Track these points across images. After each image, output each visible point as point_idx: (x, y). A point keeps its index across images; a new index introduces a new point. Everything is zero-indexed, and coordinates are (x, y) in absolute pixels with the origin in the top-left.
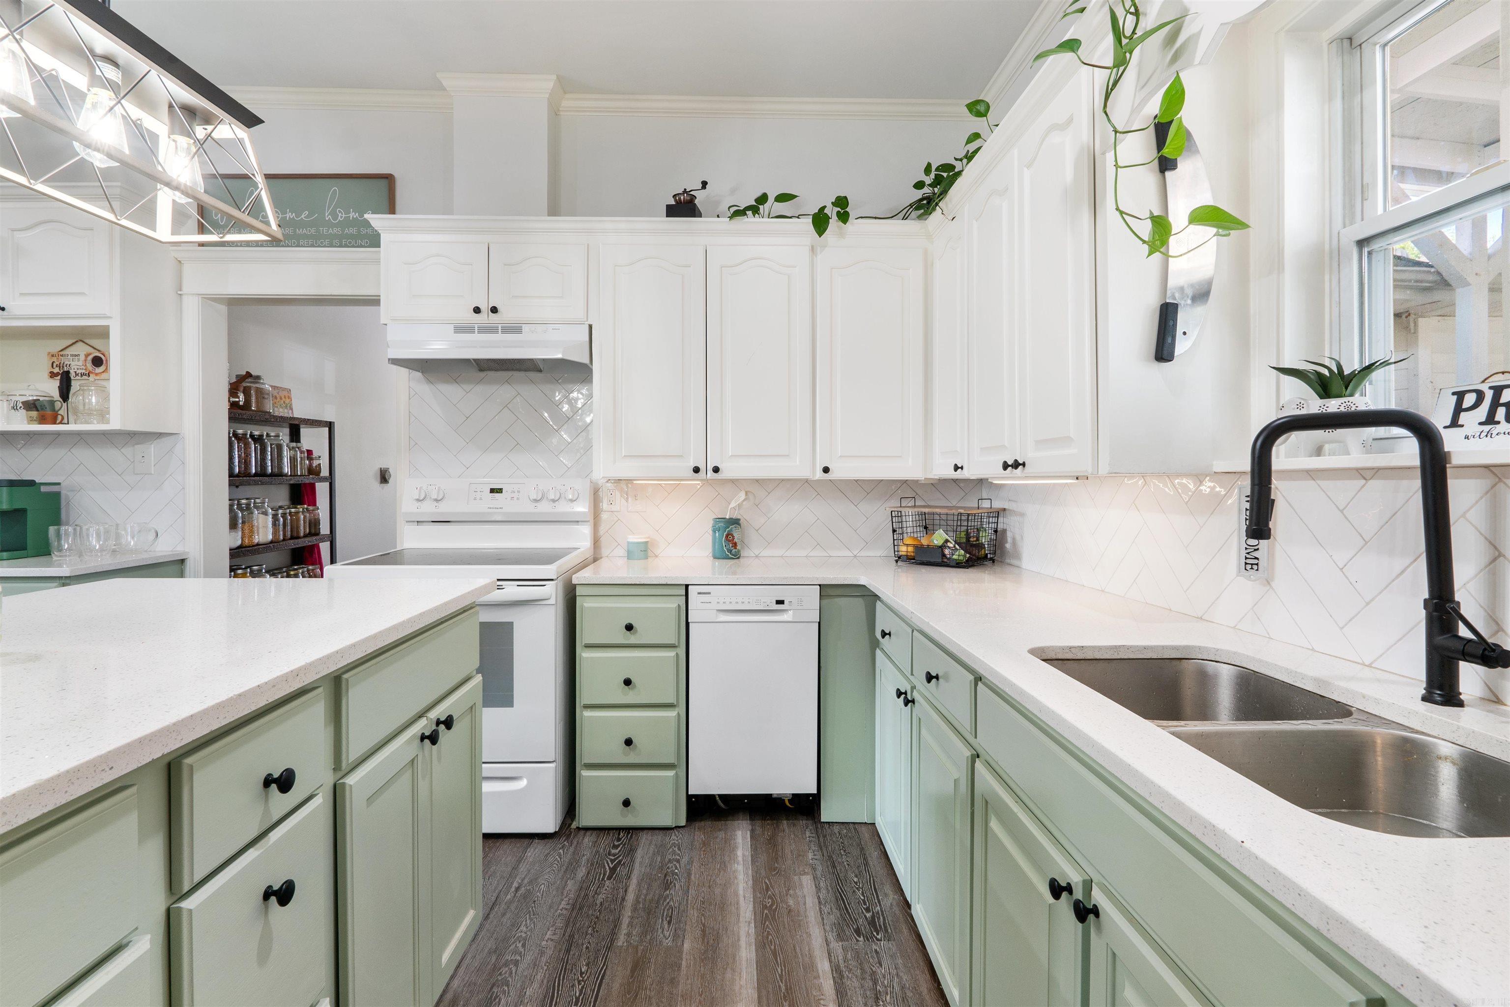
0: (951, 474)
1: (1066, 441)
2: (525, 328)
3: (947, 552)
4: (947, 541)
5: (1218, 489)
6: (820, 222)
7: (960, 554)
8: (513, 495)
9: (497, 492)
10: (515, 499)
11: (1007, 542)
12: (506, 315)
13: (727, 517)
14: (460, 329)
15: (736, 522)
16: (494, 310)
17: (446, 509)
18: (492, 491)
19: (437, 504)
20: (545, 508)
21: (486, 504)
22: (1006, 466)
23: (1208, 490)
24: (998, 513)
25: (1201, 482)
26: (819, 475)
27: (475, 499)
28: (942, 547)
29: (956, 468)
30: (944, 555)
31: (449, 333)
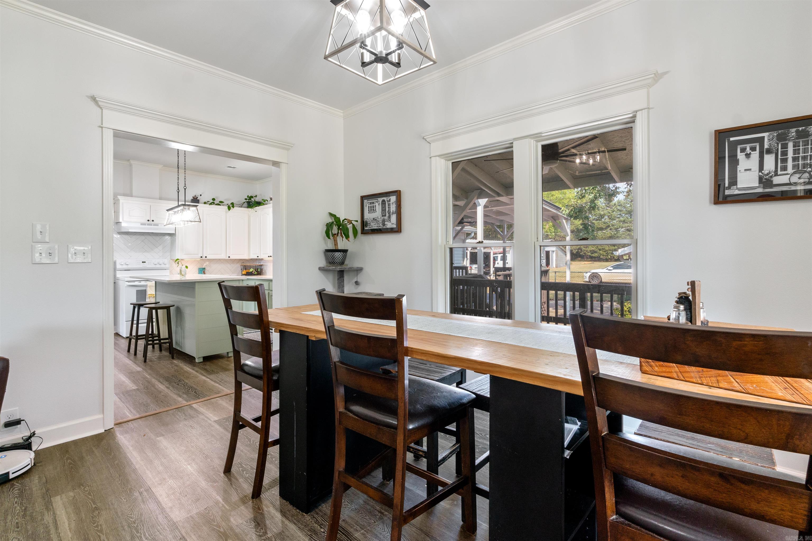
0: (256, 258)
2: (159, 225)
4: (253, 270)
6: (229, 208)
7: (256, 273)
8: (149, 263)
12: (156, 222)
13: (203, 267)
14: (142, 224)
15: (204, 269)
16: (153, 221)
17: (129, 267)
18: (143, 262)
19: (127, 265)
20: (158, 266)
21: (142, 265)
22: (269, 257)
24: (261, 265)
26: (228, 258)
27: (139, 264)
28: (252, 272)
29: (258, 257)
31: (139, 225)
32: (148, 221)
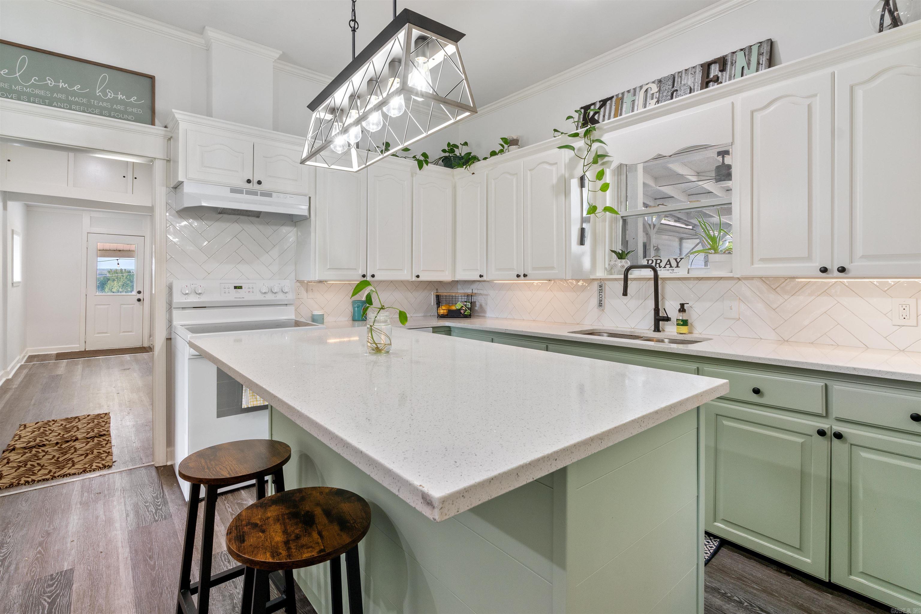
1: (552, 268)
2: (274, 195)
3: (462, 311)
4: (462, 307)
5: (585, 284)
6: (420, 165)
7: (467, 312)
8: (249, 290)
9: (239, 288)
10: (251, 292)
11: (476, 307)
12: (265, 186)
13: (363, 300)
14: (234, 190)
16: (259, 183)
17: (204, 299)
18: (235, 287)
19: (199, 296)
20: (270, 297)
21: (233, 296)
22: (518, 276)
23: (581, 284)
25: (578, 282)
26: (414, 279)
27: (225, 293)
28: (460, 310)
29: (481, 276)
30: (461, 313)
31: (226, 192)
32: (249, 181)
